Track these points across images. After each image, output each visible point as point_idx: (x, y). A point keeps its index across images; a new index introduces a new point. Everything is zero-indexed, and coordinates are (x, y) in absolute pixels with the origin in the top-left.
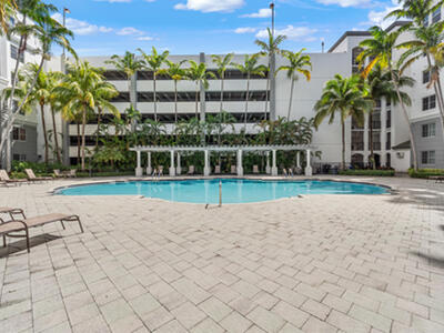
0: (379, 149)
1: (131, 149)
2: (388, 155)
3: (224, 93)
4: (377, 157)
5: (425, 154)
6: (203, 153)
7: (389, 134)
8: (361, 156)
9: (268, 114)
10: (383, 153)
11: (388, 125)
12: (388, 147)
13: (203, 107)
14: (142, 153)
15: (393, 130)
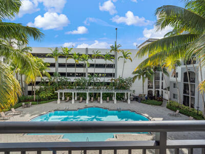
0: (159, 88)
1: (56, 92)
2: (162, 92)
3: (96, 64)
4: (158, 91)
5: (174, 95)
6: (86, 93)
7: (163, 83)
8: (152, 91)
9: (114, 74)
10: (160, 90)
11: (162, 80)
12: (162, 88)
13: (87, 70)
14: (60, 93)
15: (164, 81)
